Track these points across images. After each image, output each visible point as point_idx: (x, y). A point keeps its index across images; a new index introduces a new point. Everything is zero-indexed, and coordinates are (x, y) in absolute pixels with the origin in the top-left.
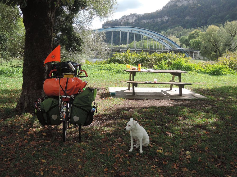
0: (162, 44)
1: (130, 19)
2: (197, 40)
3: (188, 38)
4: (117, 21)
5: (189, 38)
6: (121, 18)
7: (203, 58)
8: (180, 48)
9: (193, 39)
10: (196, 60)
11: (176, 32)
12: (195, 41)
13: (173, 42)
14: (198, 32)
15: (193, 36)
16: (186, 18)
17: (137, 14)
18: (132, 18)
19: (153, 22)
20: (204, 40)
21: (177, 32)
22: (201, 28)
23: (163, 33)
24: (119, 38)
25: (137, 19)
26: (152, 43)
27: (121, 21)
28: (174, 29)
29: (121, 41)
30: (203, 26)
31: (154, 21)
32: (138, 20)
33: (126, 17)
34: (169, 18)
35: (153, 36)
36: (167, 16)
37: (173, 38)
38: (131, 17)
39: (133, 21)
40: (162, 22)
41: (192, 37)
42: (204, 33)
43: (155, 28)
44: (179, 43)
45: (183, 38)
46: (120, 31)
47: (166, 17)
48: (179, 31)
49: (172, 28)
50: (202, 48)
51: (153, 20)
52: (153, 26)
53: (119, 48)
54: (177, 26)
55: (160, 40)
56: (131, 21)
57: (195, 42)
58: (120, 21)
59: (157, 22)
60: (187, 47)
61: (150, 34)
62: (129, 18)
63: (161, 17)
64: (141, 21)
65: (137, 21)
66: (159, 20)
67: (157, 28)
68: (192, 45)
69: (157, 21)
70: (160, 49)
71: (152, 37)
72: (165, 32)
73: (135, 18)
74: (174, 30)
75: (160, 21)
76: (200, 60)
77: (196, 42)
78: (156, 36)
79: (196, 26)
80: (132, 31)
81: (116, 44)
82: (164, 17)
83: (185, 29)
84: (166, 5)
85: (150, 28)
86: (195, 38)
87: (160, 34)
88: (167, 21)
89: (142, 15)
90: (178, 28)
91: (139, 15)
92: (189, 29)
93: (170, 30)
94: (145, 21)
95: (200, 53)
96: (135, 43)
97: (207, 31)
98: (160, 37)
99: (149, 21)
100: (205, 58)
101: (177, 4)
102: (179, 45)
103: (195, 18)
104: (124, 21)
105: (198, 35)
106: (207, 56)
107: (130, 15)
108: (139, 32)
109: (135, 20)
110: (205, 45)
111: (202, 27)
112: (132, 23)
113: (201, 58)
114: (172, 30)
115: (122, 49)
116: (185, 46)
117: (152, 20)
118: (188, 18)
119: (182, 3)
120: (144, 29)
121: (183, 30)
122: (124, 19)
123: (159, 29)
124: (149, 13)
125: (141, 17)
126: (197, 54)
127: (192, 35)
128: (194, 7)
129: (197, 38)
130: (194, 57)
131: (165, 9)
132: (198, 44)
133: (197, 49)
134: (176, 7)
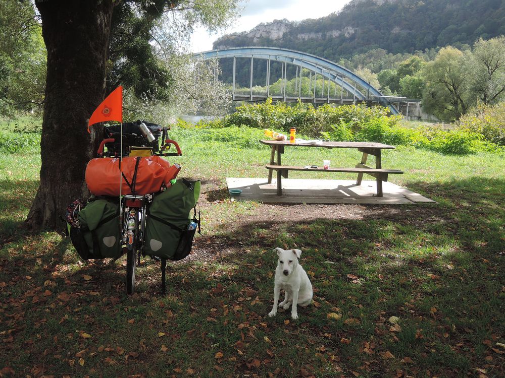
0: (341, 86)
1: (272, 31)
2: (416, 78)
3: (396, 73)
4: (245, 35)
5: (399, 74)
6: (253, 29)
7: (428, 117)
8: (380, 94)
9: (408, 76)
10: (412, 120)
11: (372, 60)
12: (410, 80)
13: (364, 81)
14: (418, 62)
15: (407, 69)
16: (392, 32)
18: (278, 29)
19: (323, 39)
20: (430, 79)
21: (374, 60)
22: (424, 52)
23: (343, 62)
24: (249, 72)
25: (288, 31)
26: (319, 83)
27: (255, 36)
28: (367, 54)
29: (254, 77)
30: (429, 48)
31: (325, 35)
32: (291, 33)
33: (265, 27)
34: (356, 31)
35: (321, 69)
36: (353, 26)
37: (364, 73)
38: (275, 28)
39: (279, 36)
40: (342, 39)
41: (405, 71)
42: (431, 63)
43: (326, 52)
44: (377, 85)
45: (385, 73)
46: (251, 56)
47: (351, 28)
48: (377, 58)
49: (362, 52)
50: (425, 94)
52: (321, 48)
53: (249, 93)
54: (373, 49)
55: (338, 77)
56: (275, 35)
58: (251, 35)
59: (331, 39)
60: (393, 92)
61: (316, 64)
62: (272, 29)
63: (339, 27)
64: (297, 35)
65: (289, 36)
66: (335, 34)
67: (331, 51)
68: (404, 88)
69: (331, 36)
70: (336, 97)
71: (319, 70)
72: (348, 59)
73: (283, 30)
74: (367, 57)
75: (336, 37)
76: (421, 120)
77: (413, 83)
78: (328, 69)
79: (413, 48)
80: (277, 57)
81: (242, 86)
82: (346, 28)
83: (391, 54)
84: (351, 3)
85: (316, 51)
86: (410, 75)
87: (337, 64)
88: (353, 38)
89: (300, 24)
90: (375, 52)
91: (292, 23)
92: (399, 55)
93: (359, 55)
94: (306, 37)
95: (421, 106)
96: (283, 83)
97: (437, 59)
98: (336, 72)
99: (313, 35)
100: (433, 118)
102: (377, 89)
103: (411, 32)
104: (261, 35)
105: (417, 67)
106: (436, 112)
107: (272, 24)
108: (292, 59)
109: (285, 35)
110: (433, 90)
111: (427, 50)
112: (278, 40)
113: (424, 116)
114: (362, 56)
115: (254, 96)
116: (389, 91)
117: (320, 35)
118: (396, 30)
120: (302, 53)
121: (387, 56)
122: (261, 32)
123: (334, 54)
124: (315, 20)
125: (297, 28)
126: (415, 108)
127: (405, 67)
128: (411, 7)
129: (416, 74)
130: (409, 115)
131: (349, 11)
132: (417, 87)
133: (416, 98)
134: (371, 7)
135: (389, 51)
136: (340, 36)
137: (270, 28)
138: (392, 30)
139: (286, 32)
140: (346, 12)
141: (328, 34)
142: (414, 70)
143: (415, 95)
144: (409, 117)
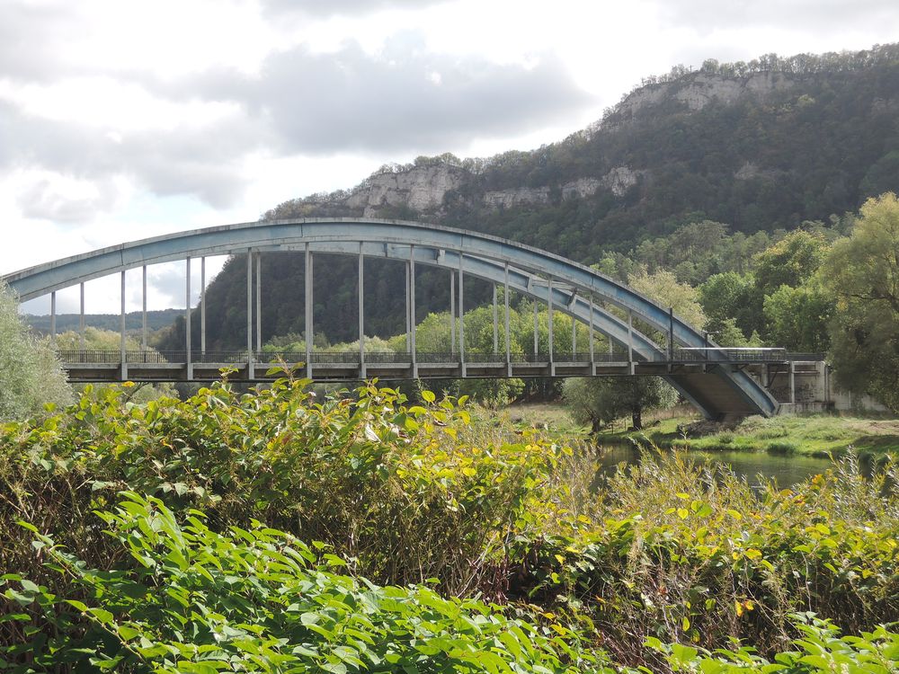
1: (414, 188)
2: (809, 292)
3: (753, 281)
4: (341, 202)
5: (760, 285)
6: (363, 185)
7: (853, 404)
8: (705, 342)
9: (785, 288)
10: (807, 414)
11: (690, 252)
12: (793, 300)
14: (811, 248)
15: (782, 268)
16: (737, 176)
17: (456, 160)
18: (431, 183)
19: (554, 204)
20: (845, 288)
21: (694, 253)
22: (828, 224)
23: (610, 260)
24: (355, 298)
25: (456, 187)
27: (366, 203)
28: (674, 237)
29: (368, 315)
30: (841, 214)
31: (559, 193)
32: (466, 190)
33: (395, 177)
34: (640, 178)
35: (526, 278)
36: (632, 165)
37: (659, 286)
38: (421, 180)
39: (433, 200)
40: (605, 200)
41: (776, 274)
44: (698, 319)
45: (720, 283)
47: (625, 170)
48: (704, 245)
49: (662, 231)
50: (837, 335)
51: (548, 190)
52: (550, 227)
53: (356, 357)
54: (689, 223)
56: (422, 197)
57: (798, 303)
58: (357, 201)
59: (575, 202)
60: (747, 334)
61: (507, 263)
62: (412, 183)
63: (595, 171)
64: (482, 196)
65: (461, 199)
66: (586, 187)
68: (779, 321)
69: (574, 193)
72: (625, 254)
73: (444, 183)
74: (675, 244)
75: (589, 197)
76: (836, 413)
77: (801, 305)
79: (796, 216)
80: (389, 246)
82: (612, 172)
83: (739, 234)
84: (620, 105)
85: (536, 236)
86: (792, 285)
87: (592, 269)
88: (633, 195)
89: (489, 167)
90: (696, 231)
91: (469, 164)
92: (762, 235)
93: (653, 241)
94: (507, 199)
95: (829, 368)
97: (859, 231)
99: (525, 194)
100: (868, 403)
101: (683, 95)
102: (699, 329)
103: (787, 174)
104: (384, 199)
105: (808, 262)
106: (873, 387)
107: (412, 169)
108: (435, 252)
109: (449, 196)
110: (857, 322)
111: (834, 218)
112: (431, 210)
113: (843, 401)
114: (663, 242)
116: (737, 331)
117: (543, 193)
118: (747, 172)
119: (711, 93)
120: (460, 231)
121: (729, 239)
122: (383, 191)
124: (528, 154)
125: (482, 178)
126: (813, 379)
127: (775, 263)
128: (779, 111)
129: (809, 281)
130: (798, 400)
131: (617, 128)
132: (815, 318)
133: (814, 348)
134: (676, 115)
135: (734, 227)
136: (599, 191)
137: (409, 181)
138: (736, 172)
139: (453, 190)
140: (610, 131)
141: (565, 190)
142: (802, 270)
143: (812, 342)
144: (799, 406)
